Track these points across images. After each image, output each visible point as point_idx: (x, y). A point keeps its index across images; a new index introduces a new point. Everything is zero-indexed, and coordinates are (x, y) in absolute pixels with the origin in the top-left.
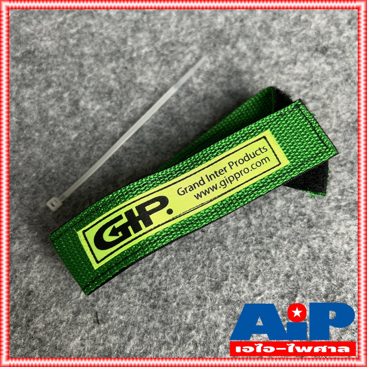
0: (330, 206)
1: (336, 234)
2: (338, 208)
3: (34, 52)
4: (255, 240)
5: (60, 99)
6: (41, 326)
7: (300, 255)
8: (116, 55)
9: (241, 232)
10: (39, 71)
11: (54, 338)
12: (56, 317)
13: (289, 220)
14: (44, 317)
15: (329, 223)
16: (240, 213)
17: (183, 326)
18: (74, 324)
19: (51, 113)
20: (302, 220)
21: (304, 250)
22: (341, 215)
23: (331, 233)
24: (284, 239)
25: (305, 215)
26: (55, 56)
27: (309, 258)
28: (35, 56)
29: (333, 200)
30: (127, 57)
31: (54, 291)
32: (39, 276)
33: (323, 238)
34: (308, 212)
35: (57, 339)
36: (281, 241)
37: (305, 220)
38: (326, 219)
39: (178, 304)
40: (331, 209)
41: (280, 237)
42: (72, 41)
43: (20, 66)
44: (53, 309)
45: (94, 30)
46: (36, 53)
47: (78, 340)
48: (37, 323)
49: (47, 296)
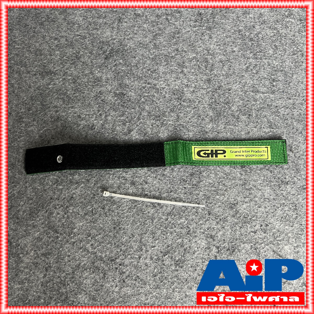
0: (201, 231)
1: (196, 242)
2: (204, 233)
3: (125, 95)
4: (165, 226)
5: (124, 124)
6: (71, 211)
7: (177, 241)
8: (157, 117)
9: (162, 220)
10: (122, 106)
11: (73, 218)
12: (78, 211)
14: (73, 209)
15: (196, 236)
17: (120, 241)
18: (83, 217)
19: (118, 128)
21: (180, 240)
23: (194, 240)
24: (175, 232)
25: (189, 228)
27: (180, 244)
28: (124, 97)
30: (161, 121)
31: (82, 201)
32: (79, 192)
33: (190, 240)
35: (74, 219)
38: (196, 234)
39: (123, 232)
40: (200, 232)
41: (175, 230)
42: (143, 99)
43: (116, 98)
44: (78, 208)
45: (155, 100)
46: (125, 96)
47: (81, 224)
48: (70, 209)
49: (78, 202)
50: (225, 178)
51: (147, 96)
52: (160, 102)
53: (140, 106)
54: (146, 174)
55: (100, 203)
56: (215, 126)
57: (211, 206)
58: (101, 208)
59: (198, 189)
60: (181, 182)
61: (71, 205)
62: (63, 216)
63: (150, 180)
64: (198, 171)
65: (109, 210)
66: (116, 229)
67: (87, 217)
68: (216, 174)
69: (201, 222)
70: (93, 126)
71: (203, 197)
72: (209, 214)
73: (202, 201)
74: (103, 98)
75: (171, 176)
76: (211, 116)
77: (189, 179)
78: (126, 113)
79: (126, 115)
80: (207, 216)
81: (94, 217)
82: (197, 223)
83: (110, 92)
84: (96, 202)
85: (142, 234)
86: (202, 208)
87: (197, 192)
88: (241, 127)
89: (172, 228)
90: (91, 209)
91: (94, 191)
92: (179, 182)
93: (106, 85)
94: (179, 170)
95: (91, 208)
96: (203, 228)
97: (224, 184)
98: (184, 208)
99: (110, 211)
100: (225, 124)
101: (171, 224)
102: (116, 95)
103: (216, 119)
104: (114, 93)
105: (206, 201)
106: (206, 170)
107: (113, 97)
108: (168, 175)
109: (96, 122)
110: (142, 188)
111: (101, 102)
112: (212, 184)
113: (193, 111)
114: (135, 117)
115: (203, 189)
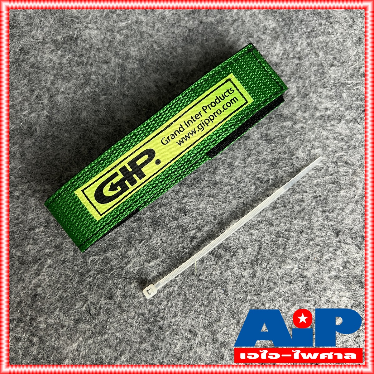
0: (331, 274)
2: (337, 277)
3: (77, 39)
4: (254, 291)
6: (43, 326)
9: (244, 280)
10: (78, 64)
11: (53, 340)
12: (58, 321)
13: (290, 280)
14: (47, 318)
15: (325, 289)
16: (247, 263)
18: (73, 330)
20: (301, 282)
22: (337, 285)
24: (281, 296)
25: (305, 277)
26: (98, 50)
28: (77, 45)
29: (335, 270)
31: (60, 297)
32: (47, 280)
33: (315, 302)
34: (309, 275)
35: (55, 340)
36: (277, 297)
37: (304, 283)
38: (323, 286)
39: (171, 334)
40: (330, 278)
41: (277, 293)
42: (118, 37)
43: (59, 52)
44: (56, 313)
45: (144, 29)
46: (79, 42)
47: (75, 346)
48: (40, 323)
49: (53, 299)
50: (345, 147)
51: (127, 27)
52: (158, 31)
53: (117, 54)
54: (178, 192)
55: (99, 288)
56: (288, 46)
57: (335, 216)
58: (105, 298)
59: (298, 190)
60: (256, 188)
61: (40, 311)
62: (31, 341)
63: (190, 203)
64: (285, 153)
65: (124, 296)
66: (152, 332)
67: (82, 326)
68: (325, 147)
69: (326, 256)
70: (29, 128)
71: (313, 204)
72: (337, 235)
73: (314, 211)
74: (32, 60)
75: (233, 181)
76: (274, 29)
77: (272, 175)
78: (93, 77)
79: (93, 80)
80: (335, 240)
81: (96, 321)
82: (318, 262)
83: (44, 43)
84: (90, 289)
85: (211, 324)
86: (319, 227)
87: (297, 197)
88: (342, 33)
89: (270, 290)
90: (84, 308)
91: (78, 265)
92: (253, 188)
93: (31, 31)
94: (245, 163)
95: (84, 305)
96: (334, 267)
97: (346, 163)
98: (281, 239)
99: (128, 299)
100: (308, 37)
101: (265, 283)
102: (57, 45)
103: (286, 32)
104: (54, 41)
105: (321, 209)
106: (302, 144)
107: (53, 51)
108: (225, 180)
109: (34, 117)
110: (180, 226)
111: (32, 70)
112: (323, 170)
113: (232, 29)
114: (114, 80)
115: (307, 186)
